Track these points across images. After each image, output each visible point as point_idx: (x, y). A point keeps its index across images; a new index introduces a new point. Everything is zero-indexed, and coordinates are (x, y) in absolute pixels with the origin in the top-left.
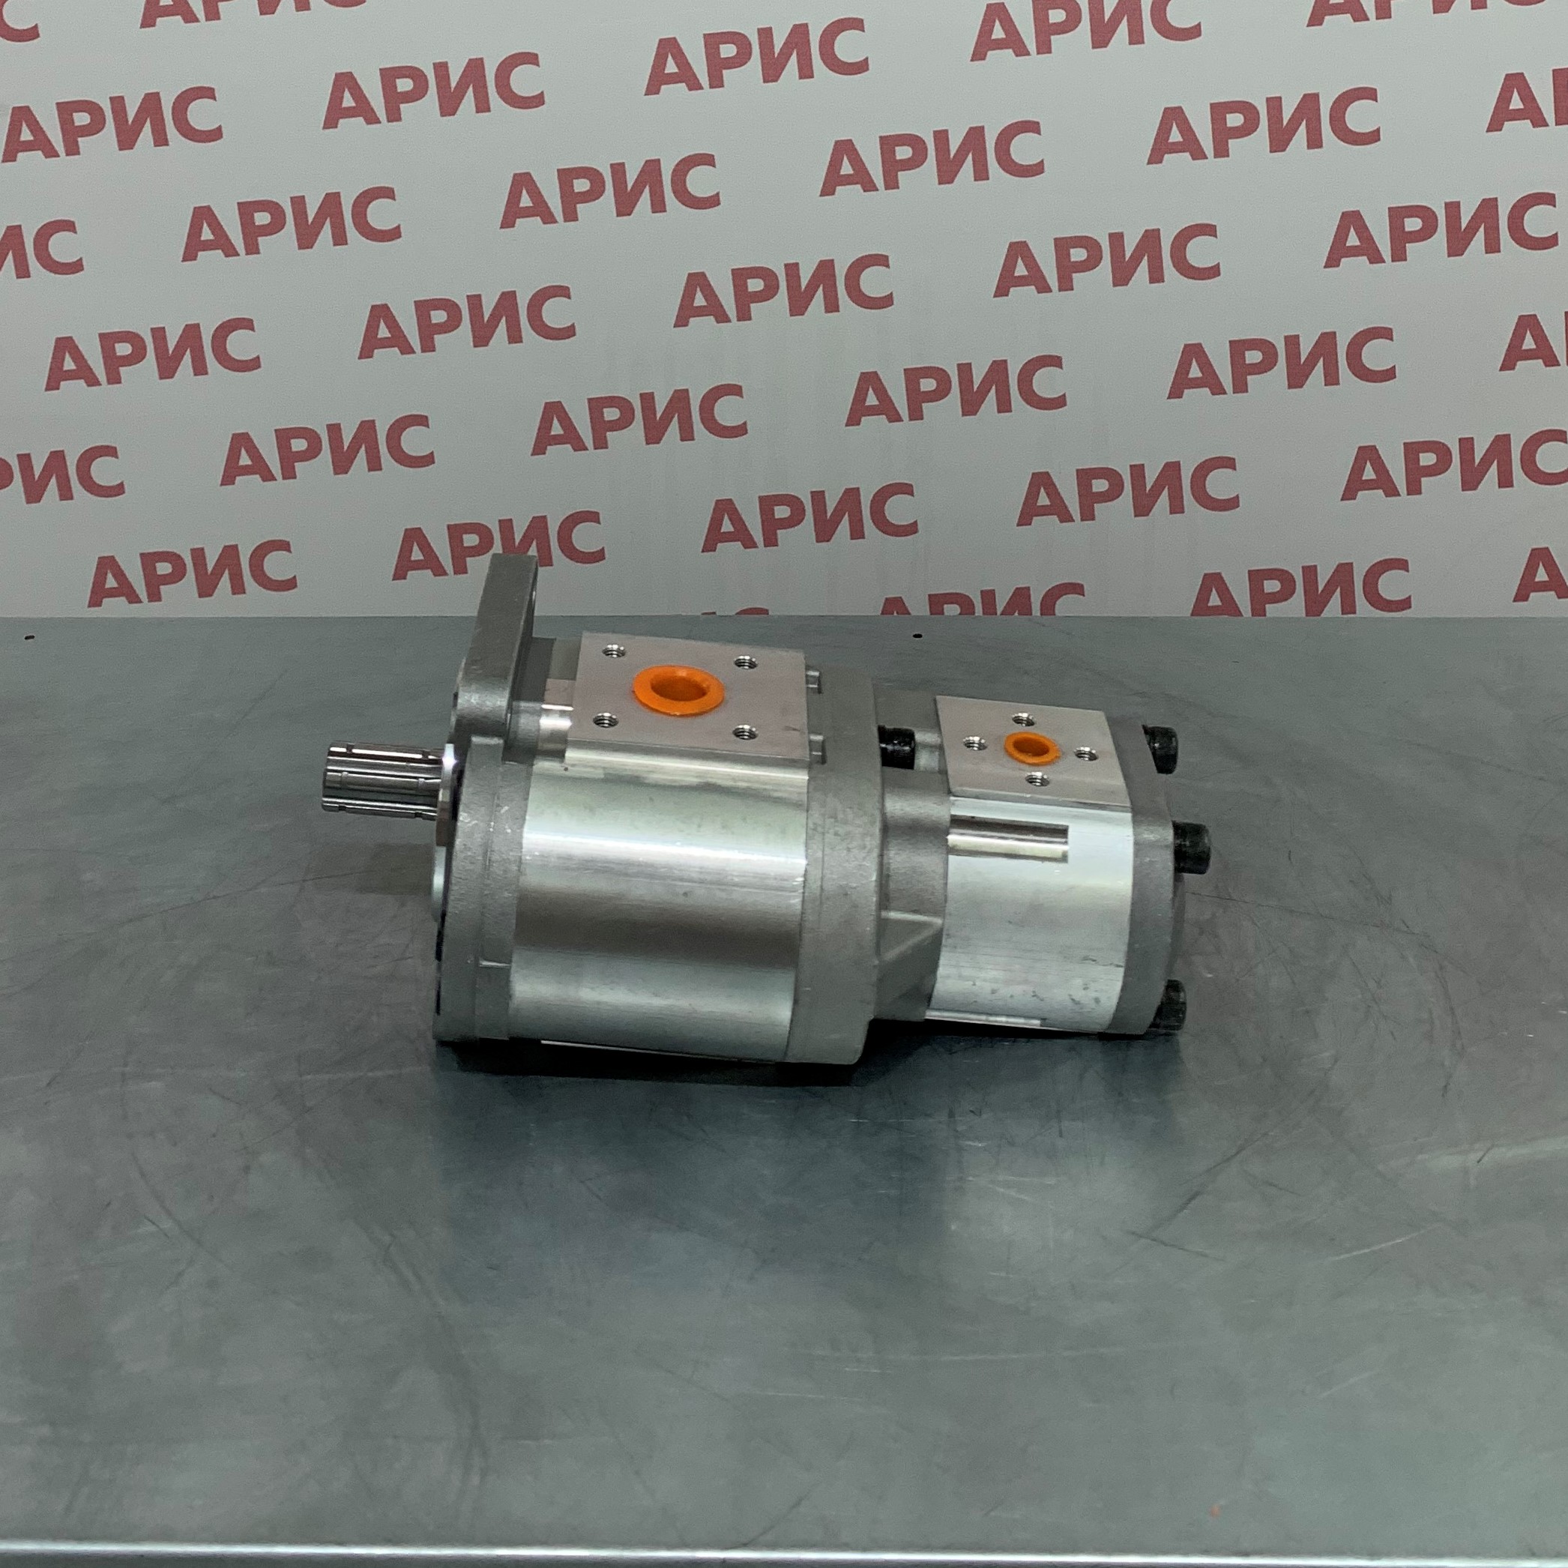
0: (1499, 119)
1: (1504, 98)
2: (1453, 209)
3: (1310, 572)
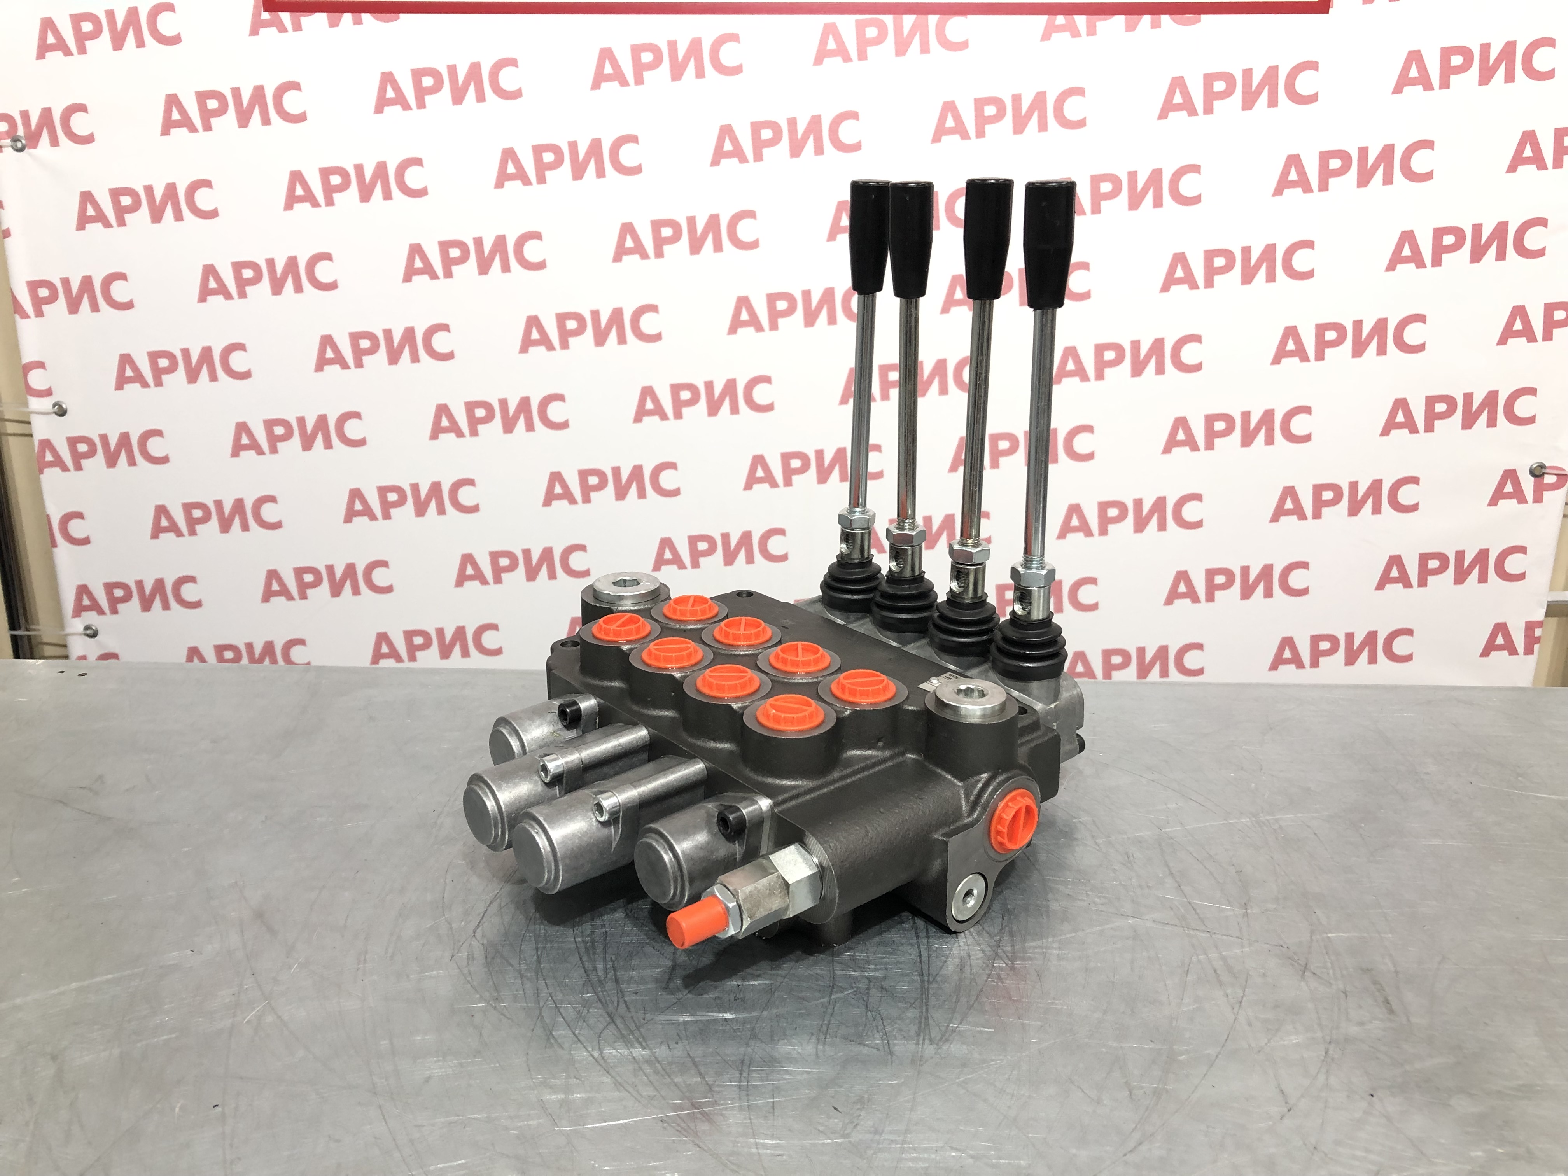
0: (1280, 355)
1: (1283, 342)
2: (1246, 416)
3: (1141, 651)
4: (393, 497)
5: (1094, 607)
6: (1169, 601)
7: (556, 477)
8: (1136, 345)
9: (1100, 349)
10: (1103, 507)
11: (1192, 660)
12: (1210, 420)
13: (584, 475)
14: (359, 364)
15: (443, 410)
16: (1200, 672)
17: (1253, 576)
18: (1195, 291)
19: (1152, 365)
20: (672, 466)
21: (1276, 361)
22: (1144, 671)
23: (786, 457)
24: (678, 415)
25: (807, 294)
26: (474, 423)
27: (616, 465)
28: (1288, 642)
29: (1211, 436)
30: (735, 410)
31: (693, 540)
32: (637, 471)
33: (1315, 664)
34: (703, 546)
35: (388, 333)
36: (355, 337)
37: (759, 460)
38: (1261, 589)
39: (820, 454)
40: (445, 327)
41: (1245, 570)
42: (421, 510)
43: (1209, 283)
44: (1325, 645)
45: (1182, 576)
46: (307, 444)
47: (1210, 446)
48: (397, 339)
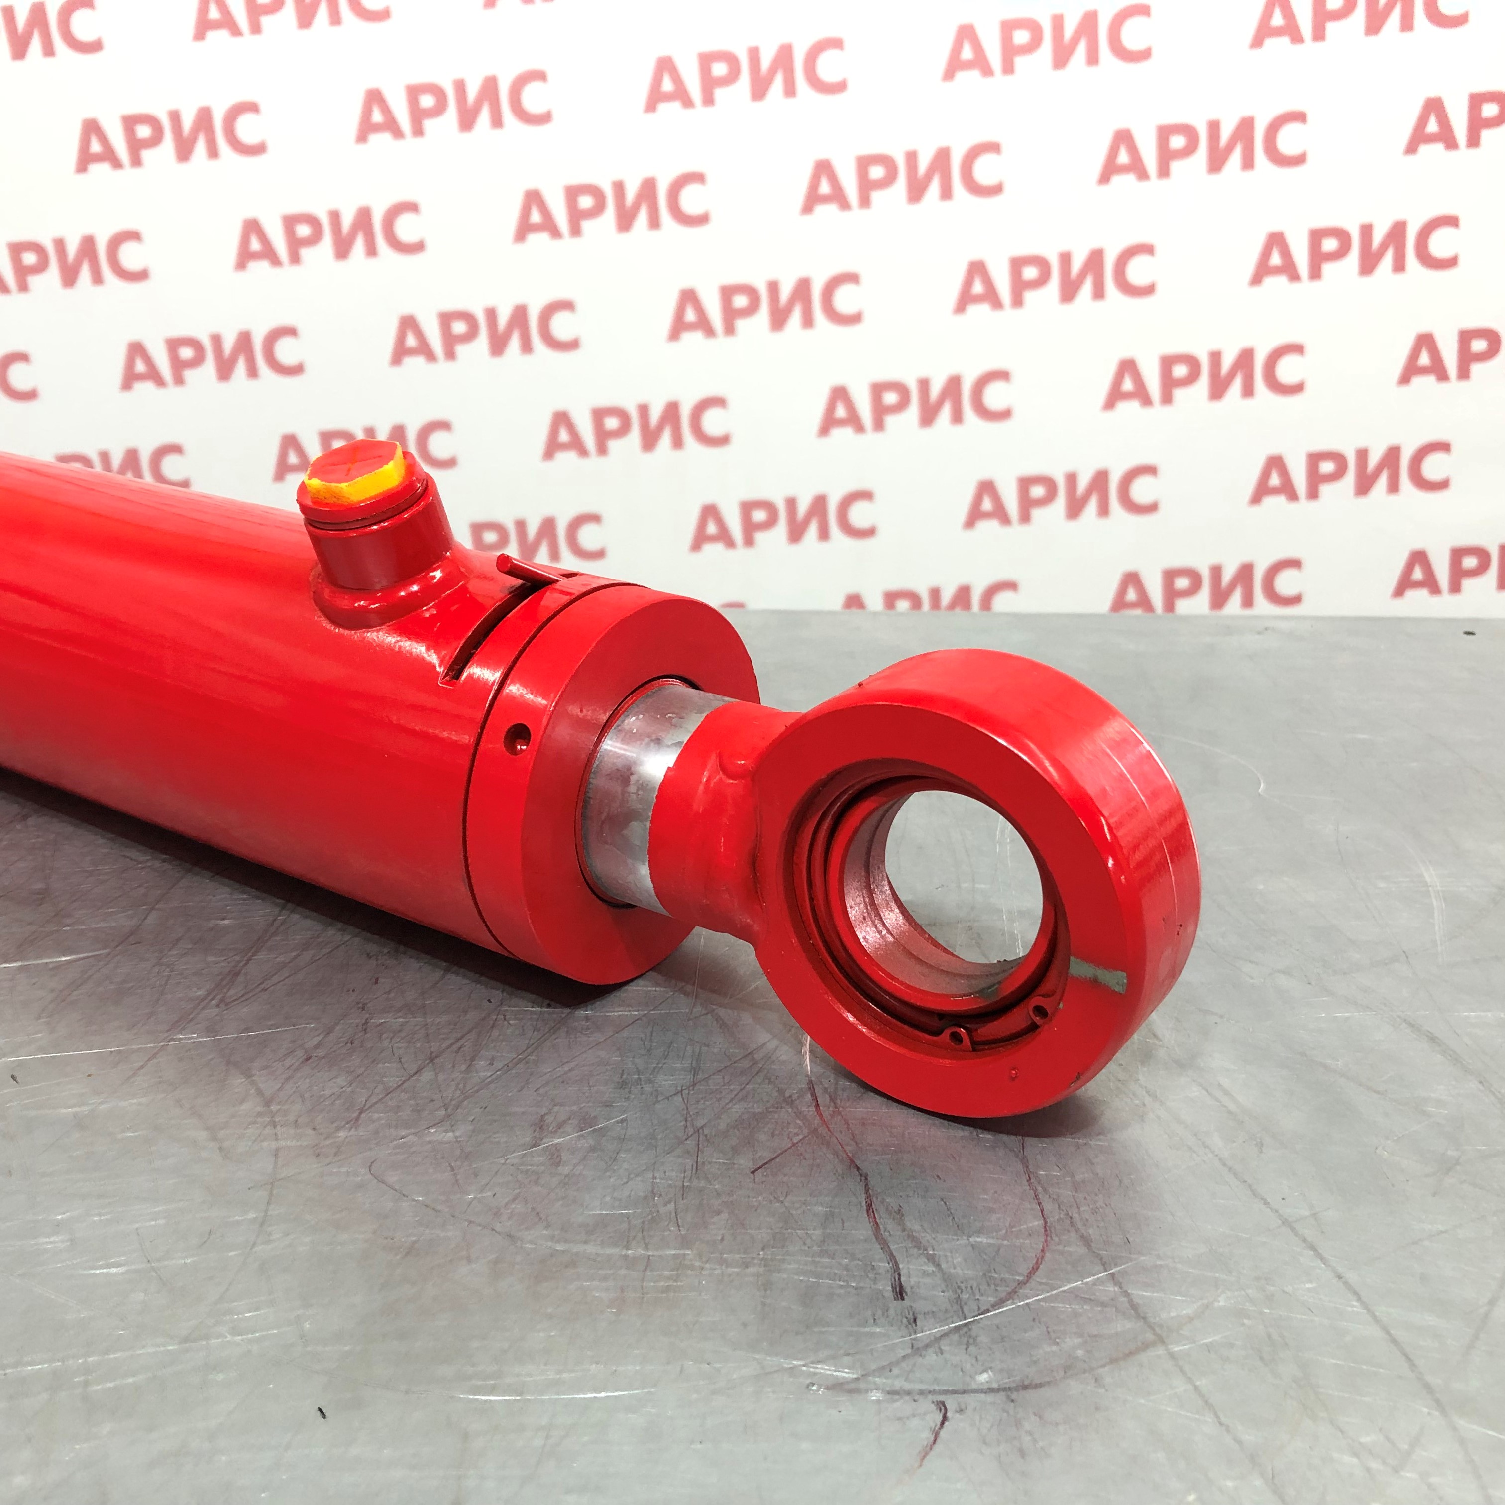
0: (1417, 141)
1: (1422, 121)
2: (1367, 230)
3: (1216, 571)
4: (186, 353)
5: (1152, 508)
6: (1256, 499)
7: (408, 323)
8: (1214, 127)
9: (1164, 133)
10: (1167, 363)
11: (1285, 583)
12: (1317, 236)
13: (446, 319)
14: (136, 161)
15: (252, 227)
16: (1296, 600)
17: (1373, 460)
18: (1298, 47)
19: (1236, 157)
20: (567, 305)
21: (1411, 149)
22: (1219, 599)
23: (727, 293)
24: (576, 231)
25: (754, 54)
26: (295, 245)
27: (490, 303)
28: (1419, 558)
29: (1318, 259)
30: (655, 223)
31: (599, 415)
32: (520, 315)
33: (1455, 588)
34: (612, 423)
35: (175, 117)
36: (130, 122)
37: (689, 297)
38: (1383, 482)
39: (774, 287)
40: (253, 107)
41: (1362, 455)
42: (225, 371)
43: (1319, 35)
44: (1470, 562)
45: (1275, 463)
46: (69, 277)
47: (1315, 274)
48: (187, 122)
